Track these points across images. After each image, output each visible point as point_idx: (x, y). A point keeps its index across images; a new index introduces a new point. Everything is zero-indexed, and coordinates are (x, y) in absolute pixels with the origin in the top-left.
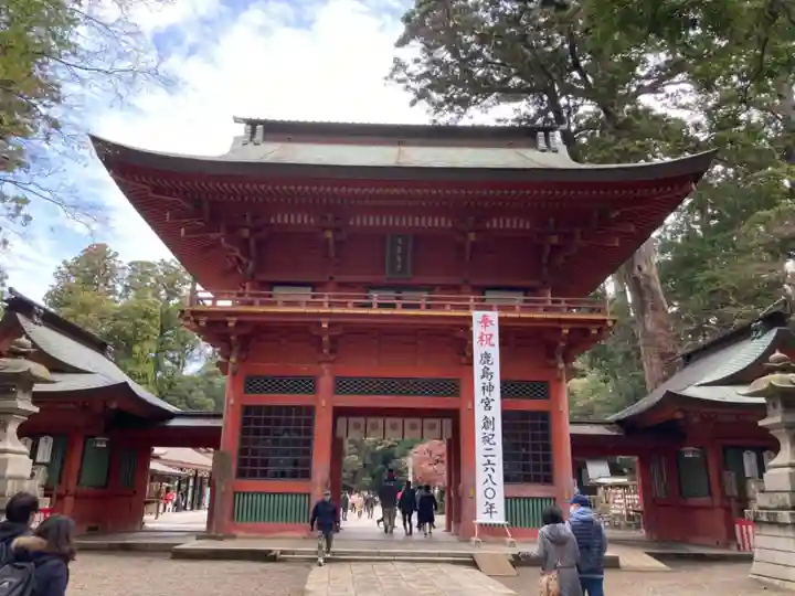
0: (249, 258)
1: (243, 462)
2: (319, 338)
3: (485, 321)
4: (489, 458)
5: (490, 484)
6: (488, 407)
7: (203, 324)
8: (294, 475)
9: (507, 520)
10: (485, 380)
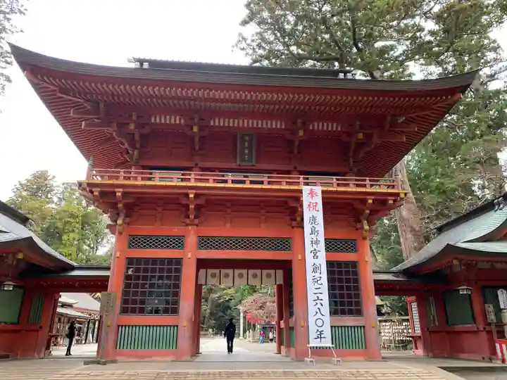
0: (134, 147)
1: (125, 302)
2: (187, 207)
3: (312, 194)
4: (319, 295)
5: (319, 316)
6: (315, 257)
7: (96, 193)
8: (166, 311)
9: (332, 344)
10: (313, 236)
